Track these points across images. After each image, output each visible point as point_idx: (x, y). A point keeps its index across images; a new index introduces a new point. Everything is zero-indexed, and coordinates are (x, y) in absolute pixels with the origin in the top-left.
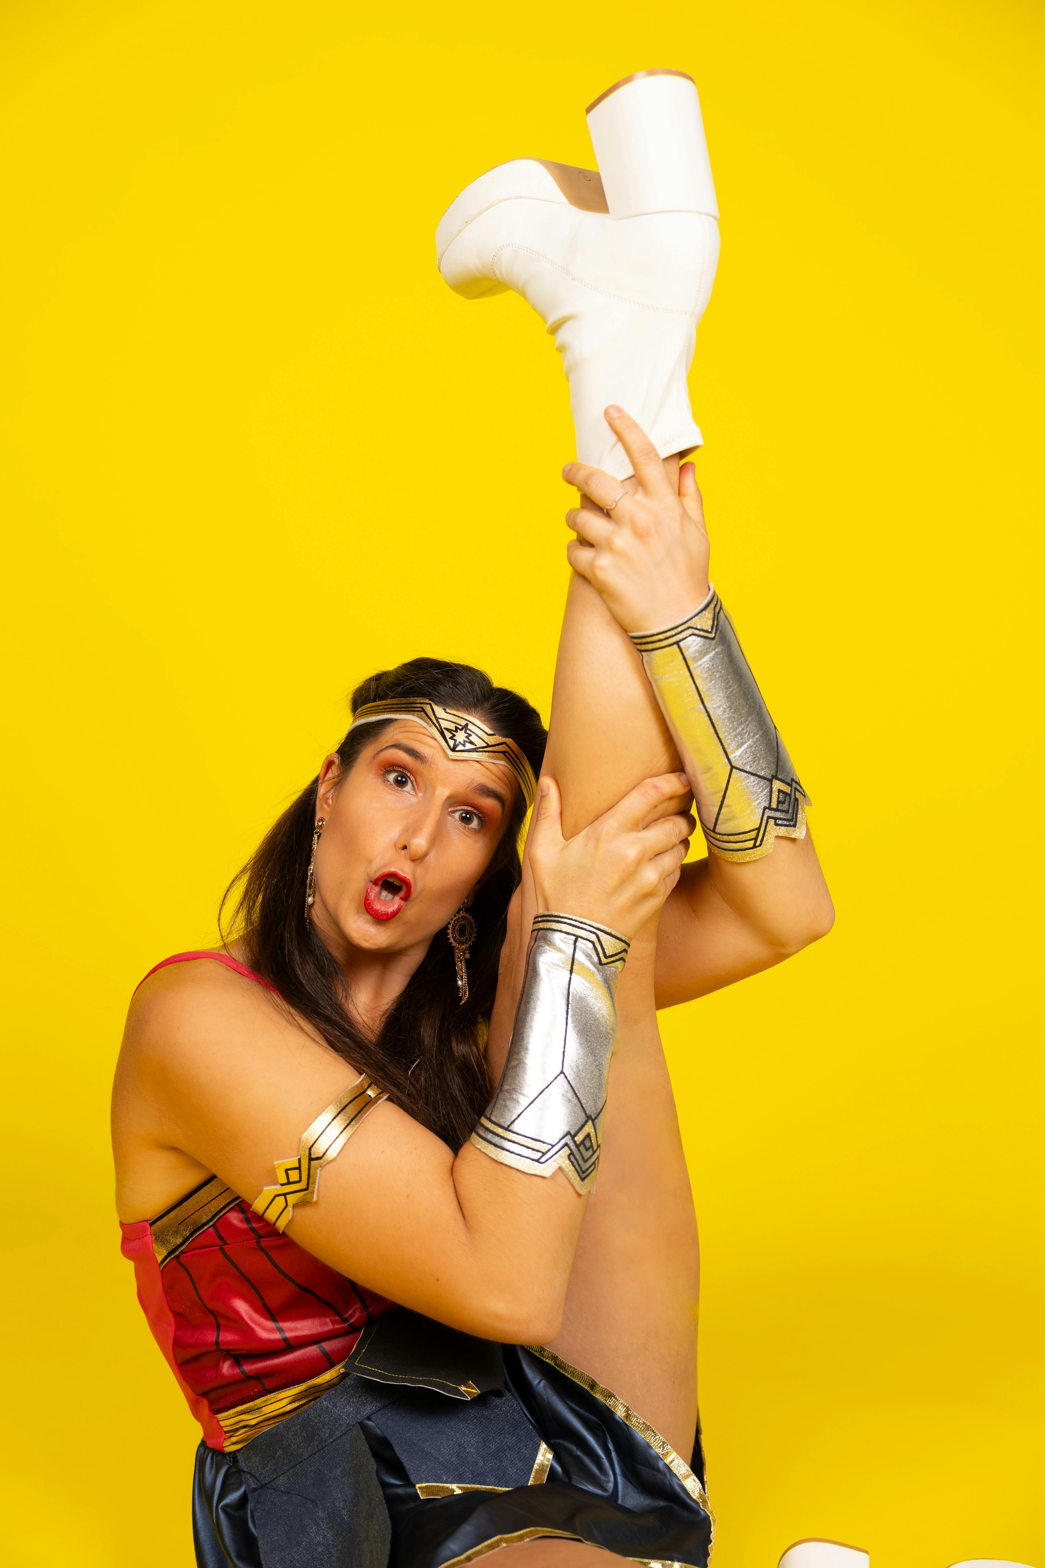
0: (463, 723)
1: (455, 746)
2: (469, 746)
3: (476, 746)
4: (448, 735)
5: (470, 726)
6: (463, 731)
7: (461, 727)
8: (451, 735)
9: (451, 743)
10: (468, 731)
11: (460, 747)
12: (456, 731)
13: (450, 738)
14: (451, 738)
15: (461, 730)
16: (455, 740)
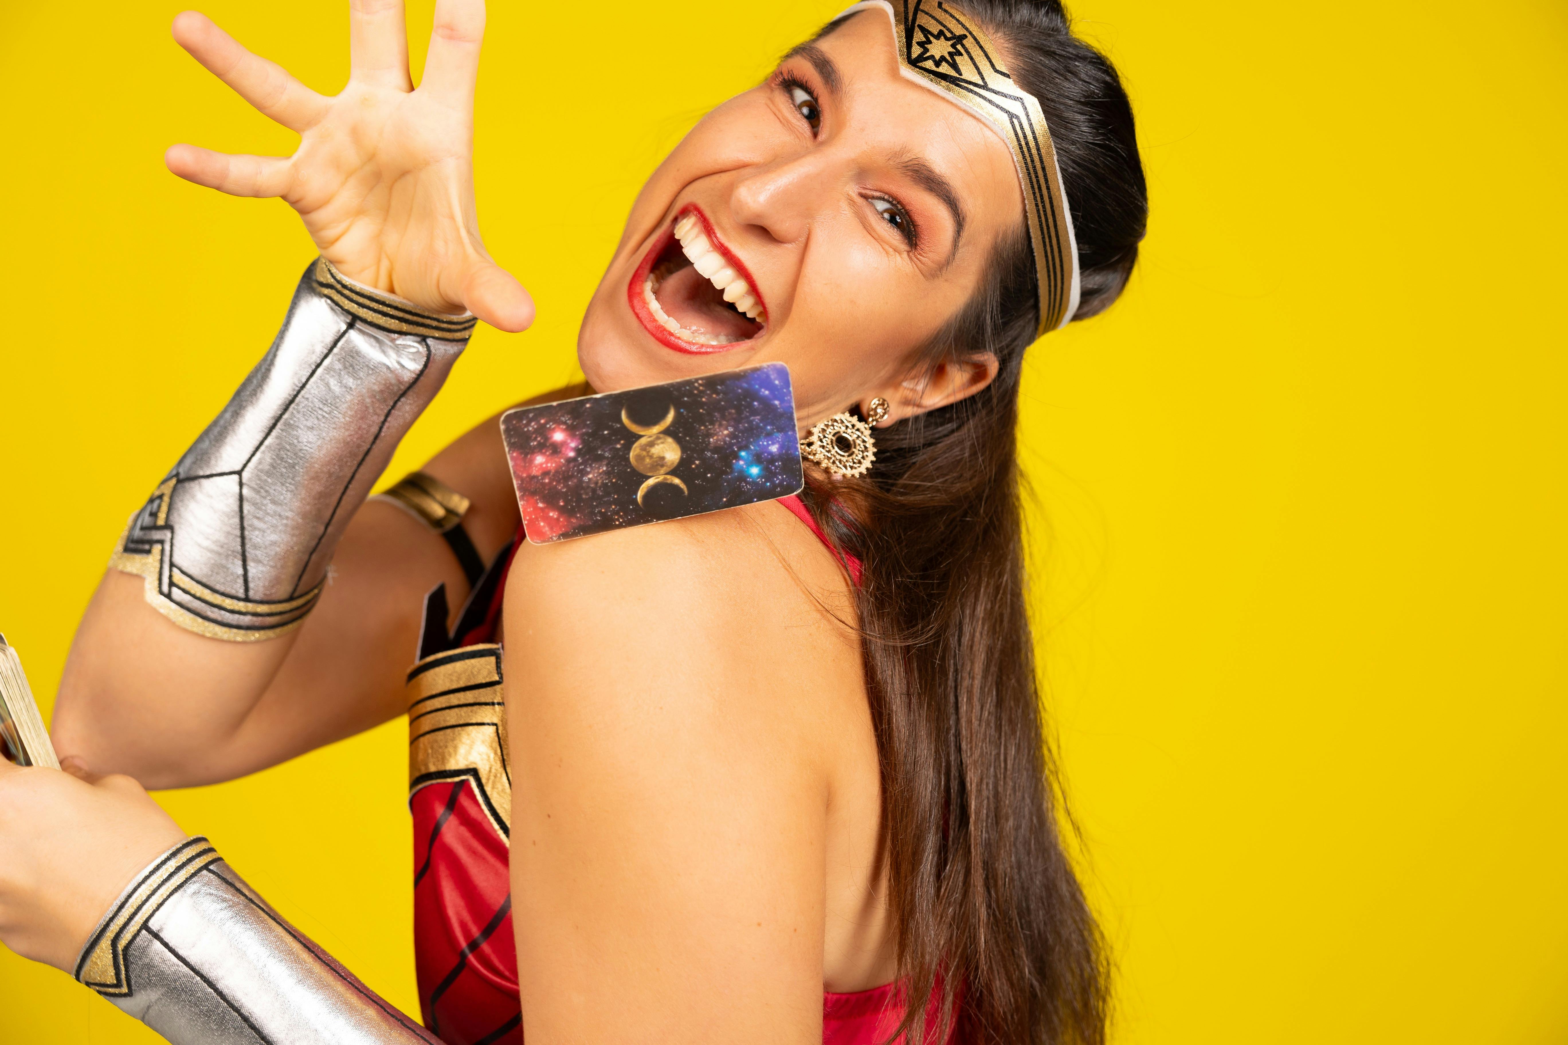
0: (959, 31)
1: (921, 58)
2: (945, 68)
3: (961, 75)
4: (918, 36)
5: (969, 42)
6: (950, 43)
7: (949, 35)
8: (924, 39)
9: (916, 51)
10: (959, 47)
11: (929, 64)
12: (937, 37)
13: (918, 43)
14: (920, 44)
15: (947, 39)
16: (926, 50)
